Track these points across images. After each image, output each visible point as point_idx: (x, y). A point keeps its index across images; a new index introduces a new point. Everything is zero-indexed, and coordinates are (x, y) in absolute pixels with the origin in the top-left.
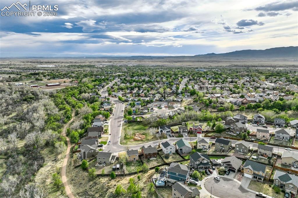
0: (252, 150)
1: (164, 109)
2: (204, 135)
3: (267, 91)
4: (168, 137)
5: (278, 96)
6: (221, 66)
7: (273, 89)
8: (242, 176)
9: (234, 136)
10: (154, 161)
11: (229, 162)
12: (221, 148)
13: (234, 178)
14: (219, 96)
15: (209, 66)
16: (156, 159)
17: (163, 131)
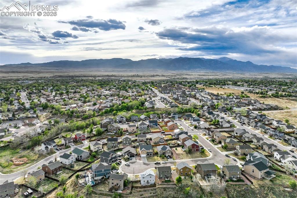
0: (133, 140)
1: (22, 127)
2: (88, 141)
3: (108, 98)
4: (56, 151)
5: (118, 100)
6: (45, 77)
7: (111, 96)
8: (139, 157)
9: (113, 135)
10: (62, 174)
11: (129, 151)
12: (113, 145)
13: (136, 160)
14: (76, 106)
15: (31, 78)
16: (62, 172)
17: (50, 147)
